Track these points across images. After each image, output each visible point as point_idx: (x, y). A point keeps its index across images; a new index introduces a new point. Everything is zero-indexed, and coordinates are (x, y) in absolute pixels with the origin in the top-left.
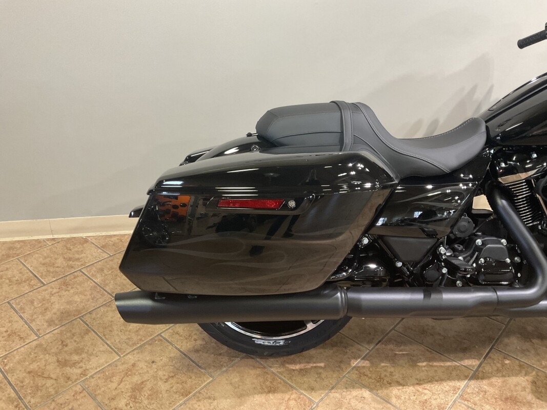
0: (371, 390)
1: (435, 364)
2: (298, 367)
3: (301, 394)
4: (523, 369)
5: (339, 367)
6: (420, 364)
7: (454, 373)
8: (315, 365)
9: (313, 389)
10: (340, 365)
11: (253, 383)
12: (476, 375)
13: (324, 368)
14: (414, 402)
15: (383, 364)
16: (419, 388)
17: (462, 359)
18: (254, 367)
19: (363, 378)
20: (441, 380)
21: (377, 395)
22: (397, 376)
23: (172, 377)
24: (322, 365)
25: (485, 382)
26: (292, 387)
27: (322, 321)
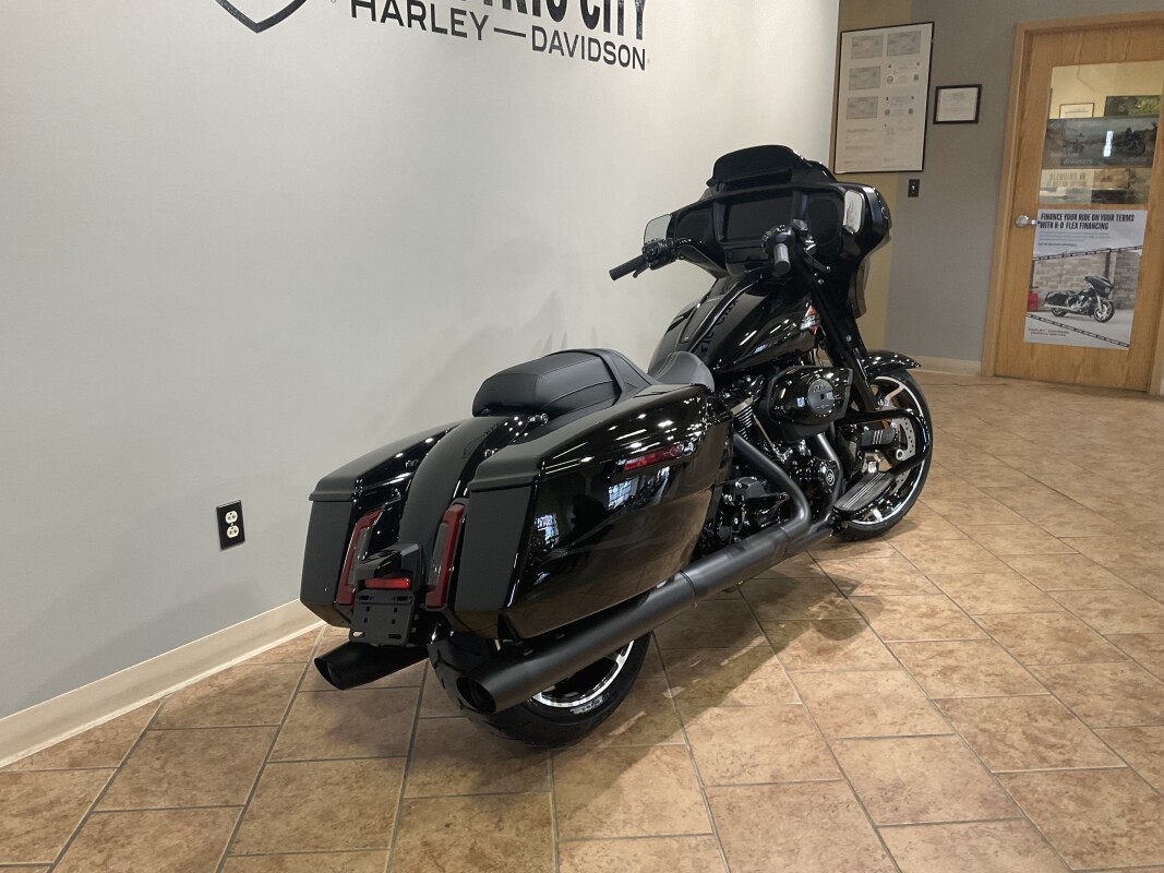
0: (716, 706)
1: (735, 657)
2: (622, 729)
3: (662, 747)
4: (800, 626)
5: (660, 705)
6: (723, 664)
7: (759, 655)
8: (636, 718)
9: (666, 737)
10: (658, 704)
11: (601, 769)
12: (777, 648)
13: (648, 714)
14: (761, 693)
15: (694, 681)
16: (749, 681)
17: (749, 643)
18: (580, 756)
19: (694, 701)
20: (756, 667)
21: (725, 706)
22: (720, 683)
23: (500, 821)
24: (642, 713)
25: (788, 649)
26: (645, 747)
27: (632, 643)
